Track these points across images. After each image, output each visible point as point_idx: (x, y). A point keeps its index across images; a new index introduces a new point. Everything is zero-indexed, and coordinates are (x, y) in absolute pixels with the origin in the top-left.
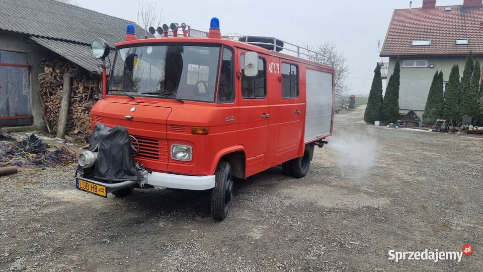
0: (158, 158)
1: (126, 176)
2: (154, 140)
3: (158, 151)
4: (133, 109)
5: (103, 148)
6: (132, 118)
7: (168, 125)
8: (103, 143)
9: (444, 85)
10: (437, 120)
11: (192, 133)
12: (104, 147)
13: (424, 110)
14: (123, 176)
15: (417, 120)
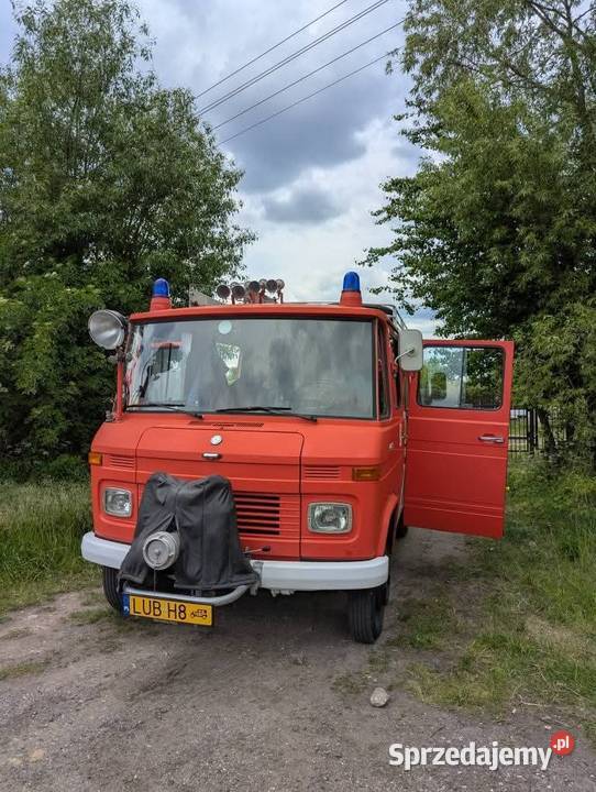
0: (277, 533)
1: (236, 578)
2: (271, 499)
3: (277, 519)
4: (216, 439)
5: (187, 523)
6: (220, 457)
7: (302, 466)
8: (186, 513)
11: (353, 479)
12: (190, 521)
14: (232, 577)
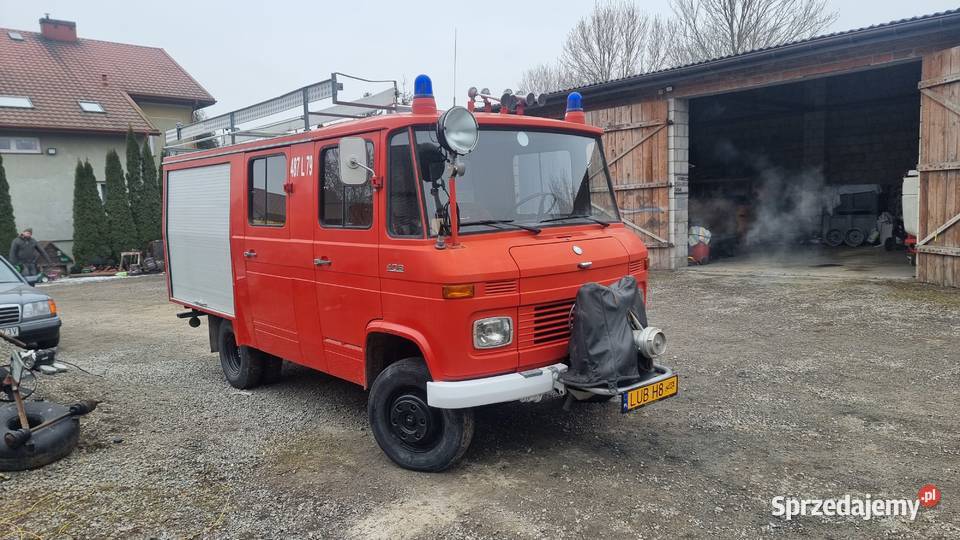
6: (591, 264)
7: (629, 262)
9: (99, 188)
10: (123, 254)
13: (71, 238)
15: (66, 260)
